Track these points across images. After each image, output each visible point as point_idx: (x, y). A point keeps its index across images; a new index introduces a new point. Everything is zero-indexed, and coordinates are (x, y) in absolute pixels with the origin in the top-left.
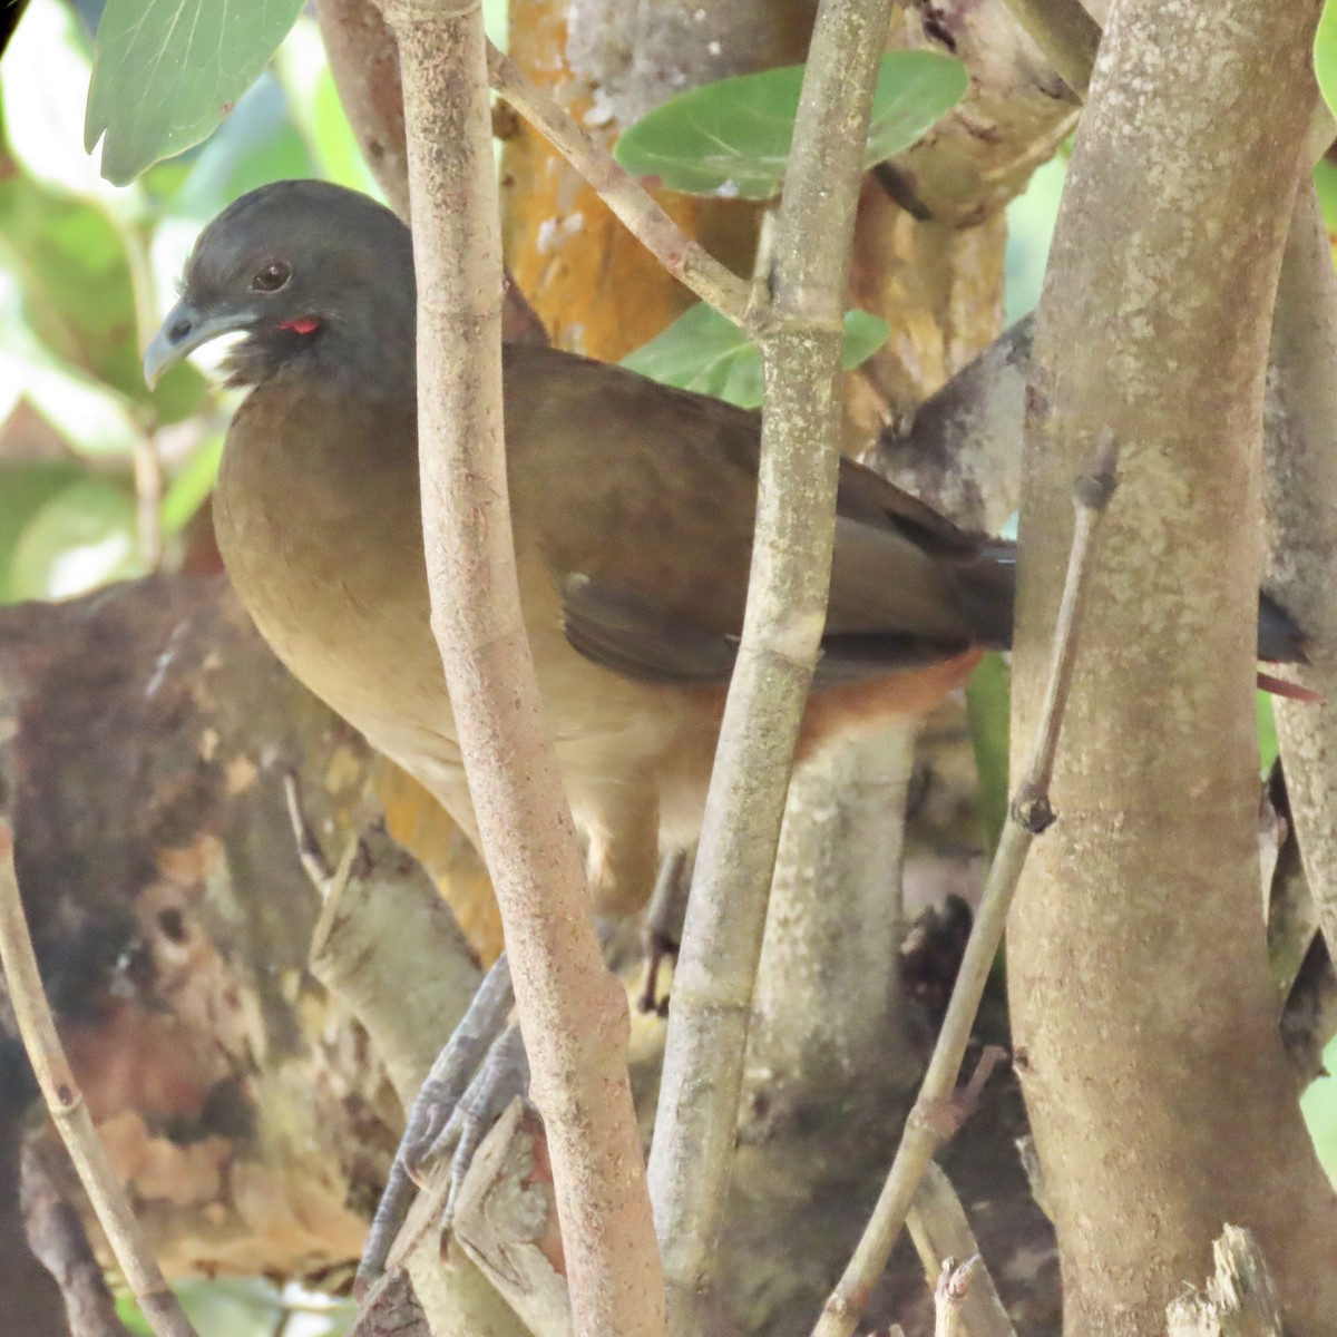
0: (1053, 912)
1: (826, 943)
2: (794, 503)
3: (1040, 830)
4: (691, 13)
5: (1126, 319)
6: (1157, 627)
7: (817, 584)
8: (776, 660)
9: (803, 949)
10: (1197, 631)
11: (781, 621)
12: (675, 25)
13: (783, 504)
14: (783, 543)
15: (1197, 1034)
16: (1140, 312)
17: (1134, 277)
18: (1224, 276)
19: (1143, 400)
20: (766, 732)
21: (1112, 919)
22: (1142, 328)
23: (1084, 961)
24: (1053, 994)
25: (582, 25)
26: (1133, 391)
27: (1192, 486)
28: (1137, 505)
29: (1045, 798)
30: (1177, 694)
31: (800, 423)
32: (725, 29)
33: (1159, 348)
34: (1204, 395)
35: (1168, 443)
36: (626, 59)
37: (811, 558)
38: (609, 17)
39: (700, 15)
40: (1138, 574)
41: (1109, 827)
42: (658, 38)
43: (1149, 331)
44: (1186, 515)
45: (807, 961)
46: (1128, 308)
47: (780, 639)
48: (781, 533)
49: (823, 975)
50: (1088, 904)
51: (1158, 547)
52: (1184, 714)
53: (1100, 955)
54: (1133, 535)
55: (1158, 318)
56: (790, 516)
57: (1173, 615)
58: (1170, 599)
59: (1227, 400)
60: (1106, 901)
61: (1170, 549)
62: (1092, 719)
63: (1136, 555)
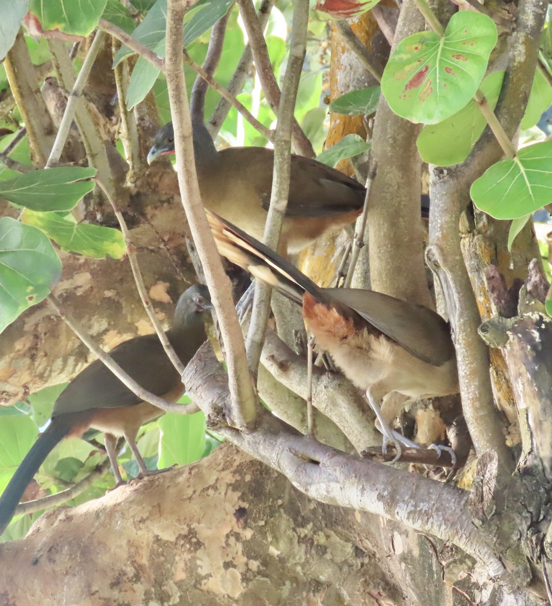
0: (377, 265)
1: (364, 274)
2: (280, 177)
3: (361, 247)
4: (361, 77)
5: (388, 139)
6: (396, 205)
7: (285, 194)
8: (276, 210)
9: (359, 275)
10: (405, 205)
11: (277, 202)
12: (358, 79)
13: (278, 177)
14: (278, 185)
15: (408, 291)
16: (390, 138)
17: (389, 130)
18: (408, 130)
19: (391, 156)
20: (274, 225)
21: (389, 267)
22: (391, 141)
23: (384, 276)
24: (378, 283)
25: (340, 80)
26: (389, 154)
27: (403, 175)
28: (391, 179)
29: (362, 241)
30: (401, 219)
31: (281, 160)
32: (368, 80)
33: (395, 145)
34: (405, 155)
35: (397, 166)
36: (348, 87)
37: (284, 189)
38: (345, 78)
39: (363, 77)
40: (392, 193)
41: (387, 247)
42: (355, 83)
43: (392, 142)
44: (402, 181)
45: (360, 278)
46: (388, 137)
47: (277, 206)
48: (277, 183)
49: (364, 281)
50: (384, 264)
51: (396, 187)
52: (403, 223)
53: (387, 275)
54: (391, 185)
55: (395, 139)
56: (279, 180)
57: (399, 203)
58: (399, 199)
59: (410, 156)
60: (388, 263)
61: (398, 188)
62: (383, 224)
63: (391, 189)
